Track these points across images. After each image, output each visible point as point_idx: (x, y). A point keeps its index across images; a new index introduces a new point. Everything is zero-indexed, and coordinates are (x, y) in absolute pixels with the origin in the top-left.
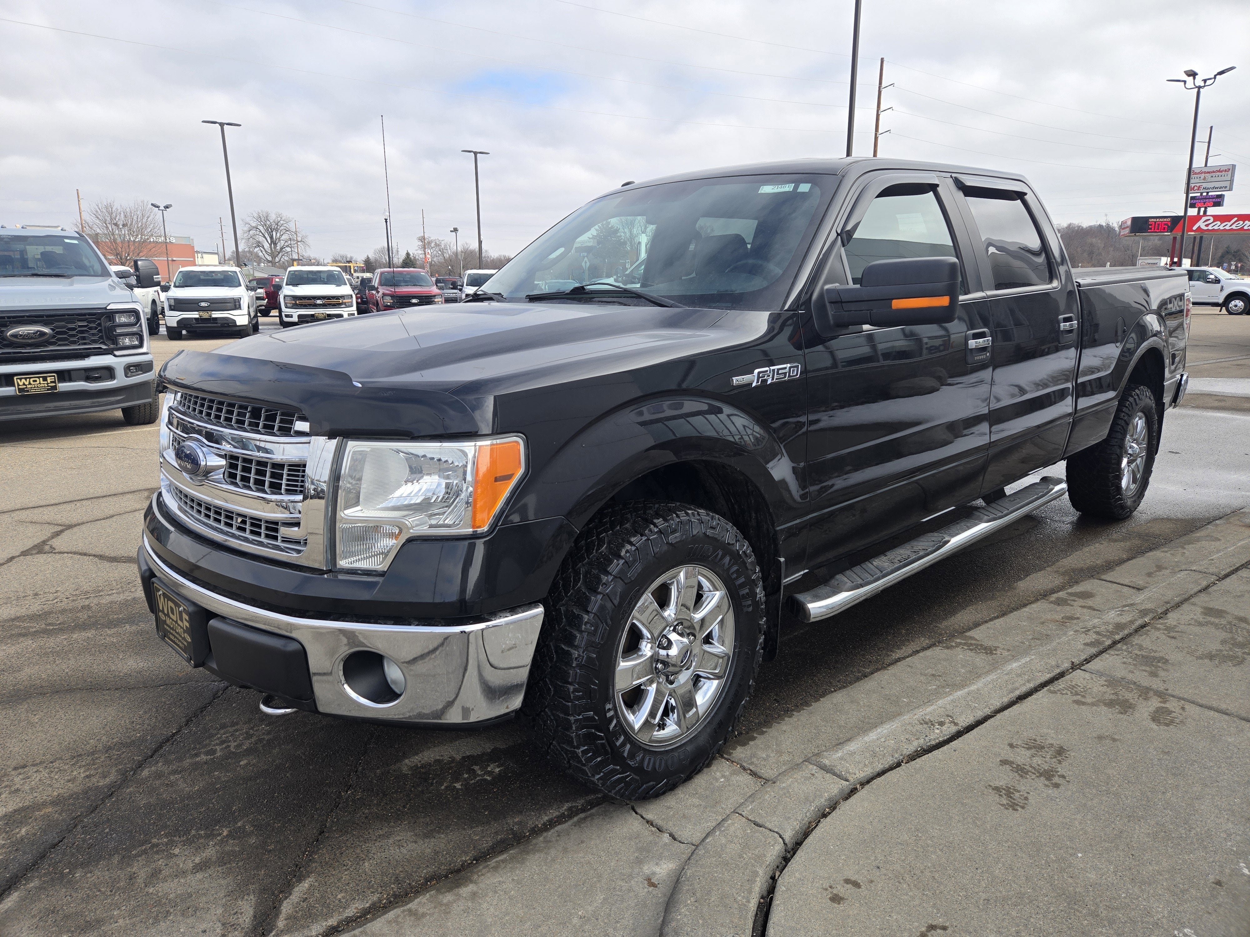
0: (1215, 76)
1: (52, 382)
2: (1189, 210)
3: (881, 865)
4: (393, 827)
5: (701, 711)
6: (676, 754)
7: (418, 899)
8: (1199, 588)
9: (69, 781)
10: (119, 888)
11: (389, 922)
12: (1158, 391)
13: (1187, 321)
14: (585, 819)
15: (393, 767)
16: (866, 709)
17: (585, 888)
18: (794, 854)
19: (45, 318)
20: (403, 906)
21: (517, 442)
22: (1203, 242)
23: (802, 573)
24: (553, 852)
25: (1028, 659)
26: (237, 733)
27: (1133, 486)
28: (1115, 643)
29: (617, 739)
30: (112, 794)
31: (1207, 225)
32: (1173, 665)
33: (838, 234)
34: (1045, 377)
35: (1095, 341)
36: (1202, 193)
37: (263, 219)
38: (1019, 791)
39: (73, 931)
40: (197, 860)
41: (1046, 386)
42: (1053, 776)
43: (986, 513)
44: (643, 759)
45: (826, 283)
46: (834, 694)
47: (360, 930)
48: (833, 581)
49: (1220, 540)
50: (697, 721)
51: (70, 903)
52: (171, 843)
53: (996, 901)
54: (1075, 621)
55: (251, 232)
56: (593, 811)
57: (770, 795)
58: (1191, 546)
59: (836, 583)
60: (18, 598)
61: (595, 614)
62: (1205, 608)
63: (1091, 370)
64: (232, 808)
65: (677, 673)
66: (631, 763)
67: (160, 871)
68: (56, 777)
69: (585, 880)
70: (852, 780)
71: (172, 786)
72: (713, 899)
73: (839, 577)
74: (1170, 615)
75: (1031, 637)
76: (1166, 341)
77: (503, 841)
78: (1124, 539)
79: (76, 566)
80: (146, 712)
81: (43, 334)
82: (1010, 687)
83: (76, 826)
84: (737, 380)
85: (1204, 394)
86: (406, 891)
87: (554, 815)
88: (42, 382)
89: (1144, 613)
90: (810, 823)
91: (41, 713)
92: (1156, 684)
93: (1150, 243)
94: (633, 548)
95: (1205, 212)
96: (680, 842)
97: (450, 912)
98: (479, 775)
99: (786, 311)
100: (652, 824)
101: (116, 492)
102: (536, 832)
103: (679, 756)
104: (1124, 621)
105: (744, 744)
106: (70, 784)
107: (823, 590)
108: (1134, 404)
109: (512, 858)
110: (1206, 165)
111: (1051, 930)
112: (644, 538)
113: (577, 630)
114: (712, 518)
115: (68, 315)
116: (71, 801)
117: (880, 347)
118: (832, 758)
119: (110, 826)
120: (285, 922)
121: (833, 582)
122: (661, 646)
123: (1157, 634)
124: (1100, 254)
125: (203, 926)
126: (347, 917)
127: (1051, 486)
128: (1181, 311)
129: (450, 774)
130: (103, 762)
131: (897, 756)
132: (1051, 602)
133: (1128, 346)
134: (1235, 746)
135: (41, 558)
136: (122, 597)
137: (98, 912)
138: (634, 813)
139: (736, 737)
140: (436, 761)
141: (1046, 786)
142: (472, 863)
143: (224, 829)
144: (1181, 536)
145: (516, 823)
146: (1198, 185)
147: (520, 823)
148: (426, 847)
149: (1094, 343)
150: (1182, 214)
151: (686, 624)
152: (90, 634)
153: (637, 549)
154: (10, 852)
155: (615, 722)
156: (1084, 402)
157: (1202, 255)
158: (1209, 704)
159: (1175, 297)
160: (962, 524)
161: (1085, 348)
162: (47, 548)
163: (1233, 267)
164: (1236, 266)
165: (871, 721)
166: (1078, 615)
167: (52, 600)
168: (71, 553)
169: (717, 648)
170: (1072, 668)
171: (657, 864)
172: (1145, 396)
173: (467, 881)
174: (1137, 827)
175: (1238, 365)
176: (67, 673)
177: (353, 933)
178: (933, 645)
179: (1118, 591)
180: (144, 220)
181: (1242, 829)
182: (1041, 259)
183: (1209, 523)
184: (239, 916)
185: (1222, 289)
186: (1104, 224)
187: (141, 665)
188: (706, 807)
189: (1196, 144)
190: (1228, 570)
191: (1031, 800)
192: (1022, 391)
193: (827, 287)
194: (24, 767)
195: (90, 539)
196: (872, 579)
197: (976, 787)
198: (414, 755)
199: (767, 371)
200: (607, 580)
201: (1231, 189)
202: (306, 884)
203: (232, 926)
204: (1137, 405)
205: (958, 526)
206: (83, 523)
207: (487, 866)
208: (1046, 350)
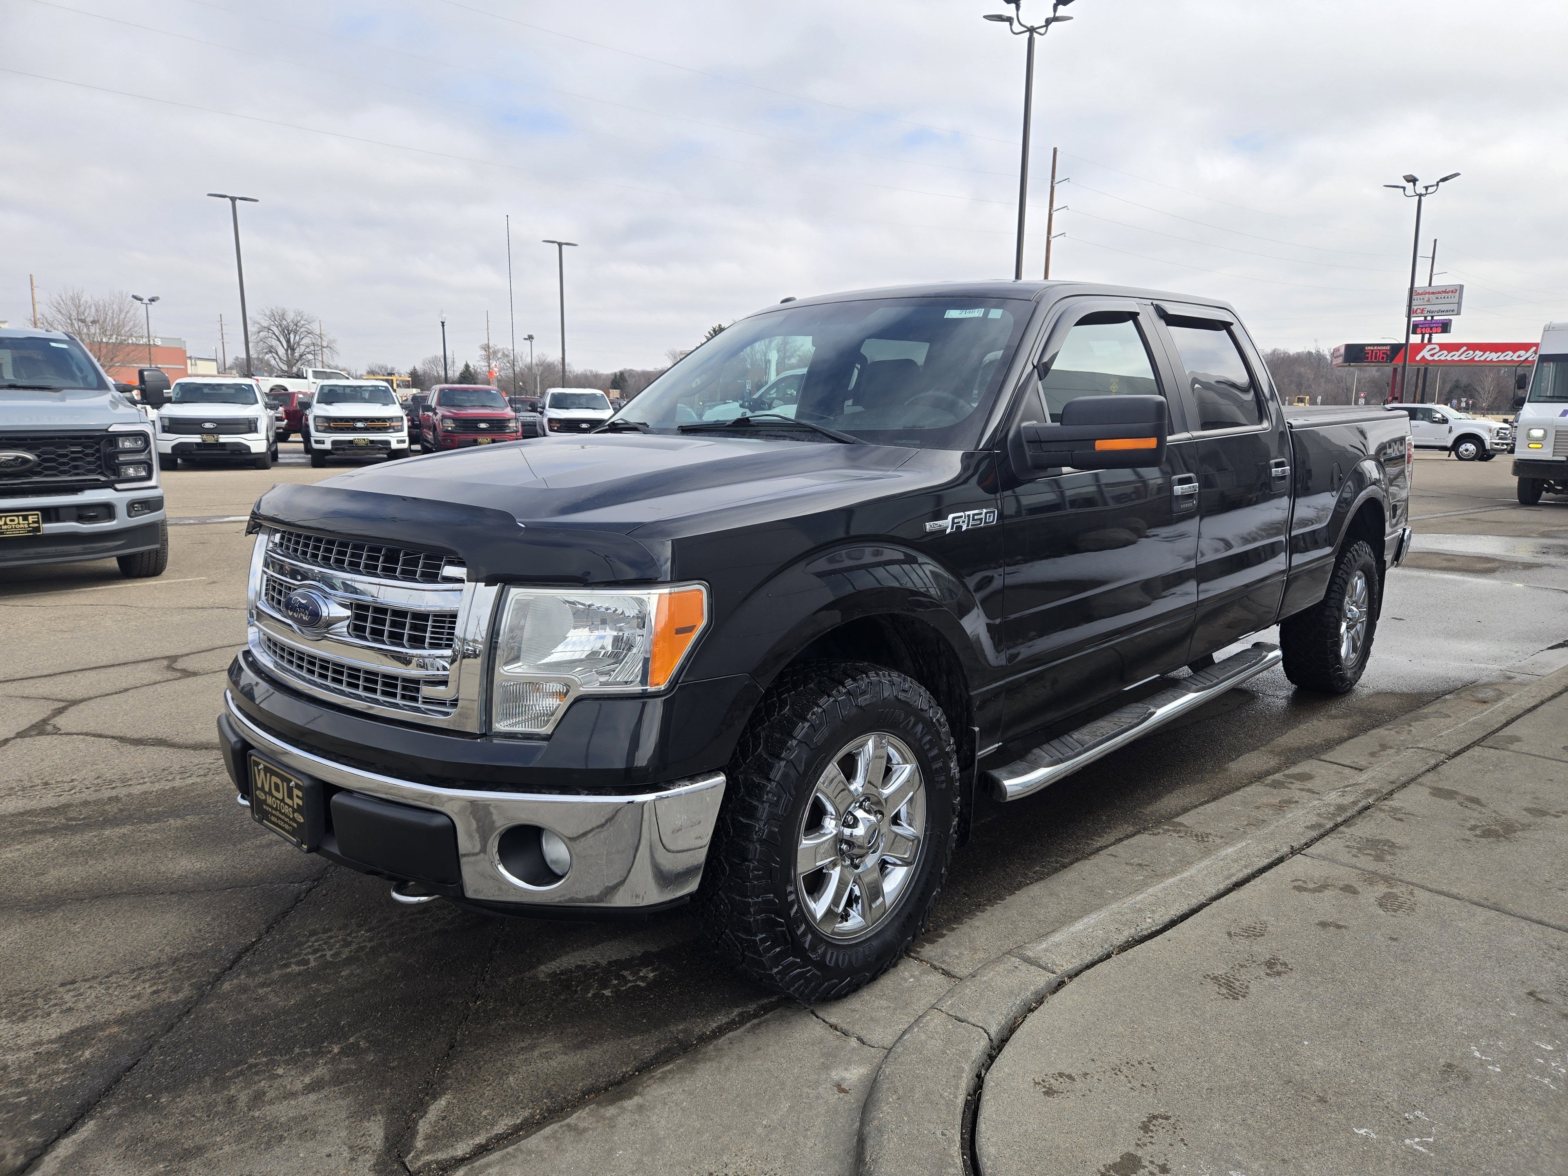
0: (1438, 183)
1: (34, 522)
2: (1412, 336)
3: (1095, 1058)
4: (537, 1038)
5: (888, 902)
6: (861, 949)
7: (577, 1114)
8: (1427, 767)
9: (133, 997)
10: (217, 1113)
11: (547, 1138)
12: (1379, 547)
13: (1408, 469)
14: (759, 1024)
15: (527, 974)
16: (1067, 902)
17: (767, 1097)
18: (1000, 1051)
19: (29, 441)
20: (560, 1121)
21: (699, 590)
22: (1428, 375)
23: (997, 745)
24: (726, 1061)
25: (1245, 844)
26: (332, 941)
27: (1353, 656)
28: (1337, 826)
29: (798, 927)
30: (189, 1011)
31: (1432, 355)
32: (1399, 848)
33: (1034, 367)
34: (1254, 529)
35: (1308, 489)
36: (1425, 317)
37: (278, 318)
38: (1238, 980)
39: (170, 1160)
40: (307, 1080)
41: (1255, 540)
42: (1275, 964)
43: (1195, 682)
44: (824, 954)
45: (1022, 420)
46: (1031, 887)
47: (513, 1147)
48: (1030, 755)
49: (1450, 716)
50: (884, 913)
51: (160, 1130)
52: (273, 1063)
53: (1219, 1090)
54: (1293, 805)
55: (262, 334)
56: (768, 1016)
57: (969, 990)
58: (1418, 723)
59: (1034, 757)
60: (23, 789)
61: (778, 782)
62: (1434, 789)
63: (1304, 523)
64: (340, 1022)
65: (861, 856)
66: (812, 956)
67: (264, 1093)
68: (116, 993)
69: (766, 1088)
70: (1059, 972)
71: (262, 1001)
72: (917, 1096)
73: (1036, 751)
74: (1395, 796)
75: (1245, 823)
76: (1386, 491)
77: (667, 1050)
78: (1345, 716)
79: (91, 750)
80: (214, 919)
81: (26, 461)
82: (1226, 873)
83: (151, 1047)
84: (929, 526)
85: (1431, 553)
86: (562, 1106)
87: (724, 1021)
88: (21, 522)
89: (1369, 793)
90: (1015, 1018)
91: (82, 922)
92: (1382, 868)
93: (1367, 375)
94: (820, 710)
95: (1430, 339)
96: (869, 1046)
97: (615, 1126)
98: (630, 981)
99: (981, 450)
100: (836, 1029)
101: (126, 660)
102: (705, 1039)
103: (864, 952)
104: (1345, 802)
105: (932, 942)
106: (135, 1001)
107: (1020, 765)
108: (1353, 561)
109: (680, 1068)
110: (1430, 284)
111: (1279, 1117)
112: (832, 699)
113: (758, 801)
114: (904, 680)
115: (59, 438)
116: (140, 1019)
117: (1068, 493)
118: (1035, 950)
119: (194, 1046)
120: (424, 1143)
121: (1030, 757)
122: (846, 825)
123: (1382, 815)
124: (1310, 386)
125: (327, 1150)
126: (497, 1135)
127: (1264, 653)
128: (1403, 456)
129: (596, 980)
130: (171, 975)
131: (1106, 946)
132: (1267, 785)
133: (1345, 495)
134: (1466, 931)
135: (44, 741)
136: (157, 787)
137: (196, 1139)
138: (815, 1018)
139: (923, 934)
140: (578, 967)
141: (1268, 974)
142: (634, 1074)
143: (334, 1046)
144: (1406, 712)
145: (680, 1031)
146: (1421, 307)
147: (685, 1031)
148: (579, 1059)
149: (1308, 492)
150: (1404, 342)
151: (873, 799)
152: (125, 830)
153: (824, 711)
154: (76, 1077)
155: (796, 907)
156: (1298, 559)
157: (1427, 389)
158: (1439, 888)
159: (1395, 441)
160: (1169, 694)
161: (1299, 497)
162: (49, 728)
163: (1463, 405)
164: (1467, 403)
165: (1073, 915)
166: (1296, 799)
167: (69, 791)
168: (82, 734)
169: (906, 830)
170: (1292, 853)
171: (846, 1069)
172: (1364, 552)
173: (630, 1094)
174: (1365, 1014)
175: (1469, 519)
176: (105, 875)
177: (505, 1151)
178: (1138, 832)
179: (1339, 772)
180: (122, 316)
181: (1473, 1013)
182: (1250, 397)
183: (1437, 698)
184: (368, 1138)
185: (1450, 431)
186: (1314, 351)
187: (198, 865)
188: (895, 1009)
189: (1418, 259)
190: (1458, 748)
191: (1253, 989)
192: (1228, 545)
193: (1024, 424)
194: (73, 982)
195: (103, 718)
196: (1073, 753)
197: (1193, 977)
198: (550, 961)
199: (961, 517)
200: (791, 745)
201: (1458, 314)
202: (442, 1102)
203: (360, 1149)
204: (1356, 561)
205: (1164, 697)
206: (90, 699)
207: (652, 1077)
208: (1254, 499)
